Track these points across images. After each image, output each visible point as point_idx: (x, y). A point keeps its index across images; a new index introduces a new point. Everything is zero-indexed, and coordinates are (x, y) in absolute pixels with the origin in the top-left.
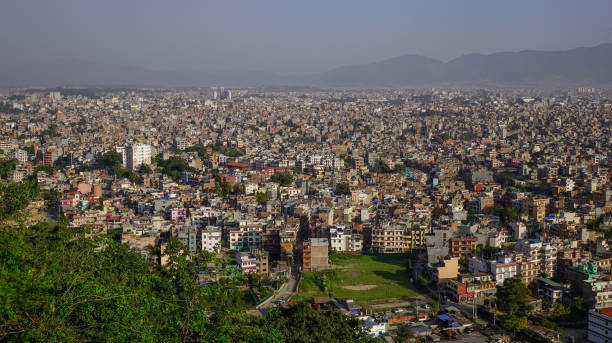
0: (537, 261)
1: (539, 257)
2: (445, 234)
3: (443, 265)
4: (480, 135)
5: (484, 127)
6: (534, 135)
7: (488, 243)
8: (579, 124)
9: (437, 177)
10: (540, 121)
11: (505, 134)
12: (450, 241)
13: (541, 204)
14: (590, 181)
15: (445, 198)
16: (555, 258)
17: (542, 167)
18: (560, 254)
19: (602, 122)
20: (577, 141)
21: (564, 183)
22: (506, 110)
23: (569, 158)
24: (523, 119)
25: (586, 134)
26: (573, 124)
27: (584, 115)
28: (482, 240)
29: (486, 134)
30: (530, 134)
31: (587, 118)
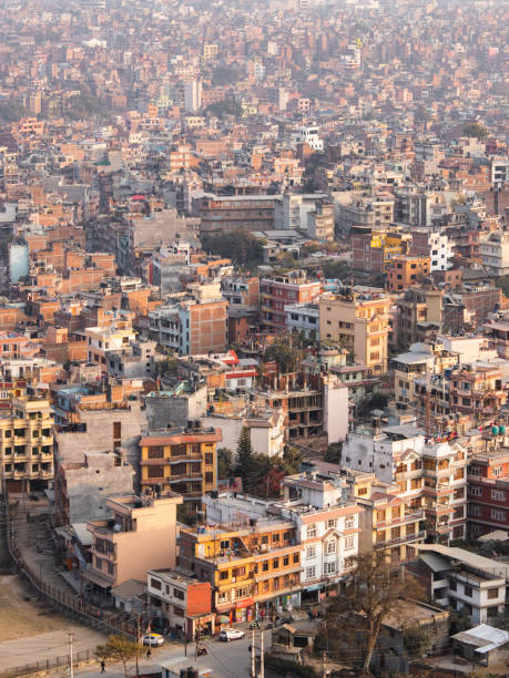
0: (412, 493)
1: (416, 481)
2: (117, 426)
3: (129, 525)
4: (121, 100)
5: (127, 74)
6: (284, 98)
7: (245, 444)
8: (412, 62)
9: (21, 242)
10: (297, 55)
11: (196, 96)
12: (137, 446)
13: (375, 315)
14: (494, 239)
15: (75, 308)
16: (462, 481)
17: (343, 198)
18: (477, 467)
19: (479, 54)
20: (421, 116)
21: (421, 247)
22: (191, 21)
23: (417, 170)
24: (247, 50)
25: (438, 94)
26: (397, 62)
27: (425, 37)
28: (228, 438)
29: (136, 97)
30: (273, 96)
31: (436, 45)
